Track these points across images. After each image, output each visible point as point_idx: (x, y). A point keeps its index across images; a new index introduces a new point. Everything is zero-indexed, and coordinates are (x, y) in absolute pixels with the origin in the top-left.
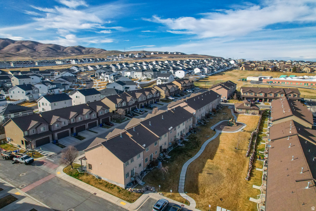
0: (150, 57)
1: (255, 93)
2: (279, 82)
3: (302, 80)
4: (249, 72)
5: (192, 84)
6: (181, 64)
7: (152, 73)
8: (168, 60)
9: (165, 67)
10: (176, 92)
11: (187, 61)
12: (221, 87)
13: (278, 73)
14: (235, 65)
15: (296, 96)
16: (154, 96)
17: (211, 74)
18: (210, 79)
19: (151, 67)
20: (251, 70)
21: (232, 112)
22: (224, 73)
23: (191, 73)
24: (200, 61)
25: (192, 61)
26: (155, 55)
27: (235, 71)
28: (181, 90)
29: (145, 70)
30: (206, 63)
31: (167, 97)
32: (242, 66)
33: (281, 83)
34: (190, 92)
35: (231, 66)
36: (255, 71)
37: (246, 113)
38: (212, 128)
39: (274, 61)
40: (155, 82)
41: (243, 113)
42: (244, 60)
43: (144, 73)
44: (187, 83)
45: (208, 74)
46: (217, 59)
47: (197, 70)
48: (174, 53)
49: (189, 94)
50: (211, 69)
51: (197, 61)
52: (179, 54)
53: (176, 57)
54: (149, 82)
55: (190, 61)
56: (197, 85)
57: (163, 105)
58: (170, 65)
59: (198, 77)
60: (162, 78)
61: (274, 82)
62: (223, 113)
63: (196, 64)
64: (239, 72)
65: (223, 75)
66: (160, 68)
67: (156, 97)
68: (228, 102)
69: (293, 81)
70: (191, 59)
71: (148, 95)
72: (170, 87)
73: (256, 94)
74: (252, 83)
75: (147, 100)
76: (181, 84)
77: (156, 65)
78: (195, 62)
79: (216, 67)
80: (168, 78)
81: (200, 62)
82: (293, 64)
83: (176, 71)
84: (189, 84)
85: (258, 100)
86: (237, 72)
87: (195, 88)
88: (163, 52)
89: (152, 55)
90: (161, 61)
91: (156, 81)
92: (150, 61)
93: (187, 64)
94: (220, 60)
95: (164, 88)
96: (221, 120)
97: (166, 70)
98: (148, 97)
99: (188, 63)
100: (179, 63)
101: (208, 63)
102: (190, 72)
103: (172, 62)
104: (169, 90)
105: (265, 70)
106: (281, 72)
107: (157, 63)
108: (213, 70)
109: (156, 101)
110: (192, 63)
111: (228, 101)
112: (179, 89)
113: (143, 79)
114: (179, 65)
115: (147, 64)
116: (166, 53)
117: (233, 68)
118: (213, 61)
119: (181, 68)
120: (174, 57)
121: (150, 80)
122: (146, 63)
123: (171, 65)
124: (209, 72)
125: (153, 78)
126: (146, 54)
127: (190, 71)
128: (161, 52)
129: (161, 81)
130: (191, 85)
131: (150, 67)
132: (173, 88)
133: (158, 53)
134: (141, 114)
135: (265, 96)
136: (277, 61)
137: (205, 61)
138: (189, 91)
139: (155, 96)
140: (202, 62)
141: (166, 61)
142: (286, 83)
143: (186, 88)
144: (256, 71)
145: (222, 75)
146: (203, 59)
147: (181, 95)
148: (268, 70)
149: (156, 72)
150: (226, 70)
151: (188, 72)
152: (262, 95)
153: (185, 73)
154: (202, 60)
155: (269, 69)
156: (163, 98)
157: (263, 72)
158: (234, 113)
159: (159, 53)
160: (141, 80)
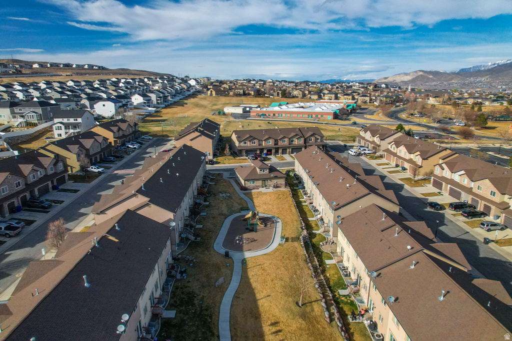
0: (33, 73)
1: (259, 140)
2: (274, 115)
3: (302, 110)
4: (223, 99)
5: (135, 128)
6: (103, 87)
7: (39, 110)
8: (75, 80)
9: (69, 93)
10: (104, 153)
11: (113, 82)
12: (199, 134)
13: (263, 99)
14: (197, 87)
15: (319, 141)
16: (50, 172)
17: (164, 106)
18: (163, 114)
19: (36, 94)
20: (225, 96)
21: (237, 188)
22: (185, 101)
23: (127, 105)
24: (137, 80)
25: (123, 81)
26: (43, 70)
27: (202, 98)
28: (113, 144)
29: (22, 100)
30: (149, 84)
31: (83, 168)
32: (211, 90)
33: (277, 115)
34: (135, 148)
35: (193, 89)
36: (231, 96)
37: (263, 187)
38: (219, 246)
39: (250, 81)
40: (49, 130)
41: (257, 187)
42: (209, 79)
43: (17, 110)
44: (124, 129)
45: (160, 106)
46: (165, 77)
47: (137, 99)
48: (84, 65)
49: (134, 151)
50: (161, 95)
51: (131, 81)
52: (94, 67)
53: (89, 74)
54: (32, 130)
55: (119, 81)
56: (144, 130)
57: (76, 191)
58: (79, 90)
59: (142, 112)
60: (65, 120)
61: (267, 115)
62: (221, 195)
63: (131, 89)
64: (208, 99)
65: (185, 105)
66: (58, 96)
67: (55, 174)
68: (217, 163)
69: (293, 112)
70: (119, 77)
71: (30, 173)
72: (88, 143)
73: (261, 142)
74: (235, 118)
75: (29, 187)
76: (112, 134)
77: (48, 91)
78: (129, 83)
79: (170, 91)
80: (80, 120)
81: (137, 83)
82: (276, 85)
83: (95, 104)
84: (129, 130)
85: (265, 152)
86: (205, 99)
87: (143, 137)
88: (61, 64)
89: (37, 68)
90: (59, 82)
91: (51, 127)
92: (31, 81)
93: (114, 88)
94: (171, 79)
95: (75, 148)
96: (226, 217)
97: (73, 101)
98: (31, 180)
99: (116, 84)
100: (98, 86)
101: (153, 85)
102: (124, 103)
103: (83, 83)
104: (87, 150)
105: (245, 94)
106: (267, 97)
107: (49, 86)
108: (165, 97)
109: (55, 183)
110: (123, 85)
111: (215, 160)
112: (110, 143)
113: (16, 124)
114: (97, 88)
115: (25, 89)
116: (68, 66)
117: (196, 92)
118: (160, 81)
119: (104, 96)
120: (85, 74)
121: (35, 125)
122: (22, 84)
123: (83, 91)
124: (159, 102)
125: (43, 121)
126: (21, 67)
127: (124, 101)
128: (55, 64)
129: (63, 127)
130: (135, 132)
131: (32, 94)
132: (97, 144)
133: (49, 66)
134: (10, 237)
135: (275, 145)
136: (254, 80)
137: (146, 80)
138: (132, 146)
139: (53, 172)
140: (141, 84)
141: (70, 82)
142: (284, 115)
143: (124, 139)
144: (233, 96)
145: (183, 106)
146: (142, 77)
147: (118, 157)
148: (249, 94)
149: (49, 108)
150: (186, 97)
151: (121, 104)
152: (271, 143)
153: (115, 105)
154: (140, 79)
155: (250, 92)
156: (74, 171)
157: (243, 98)
158: (241, 190)
159: (52, 65)
160: (10, 127)
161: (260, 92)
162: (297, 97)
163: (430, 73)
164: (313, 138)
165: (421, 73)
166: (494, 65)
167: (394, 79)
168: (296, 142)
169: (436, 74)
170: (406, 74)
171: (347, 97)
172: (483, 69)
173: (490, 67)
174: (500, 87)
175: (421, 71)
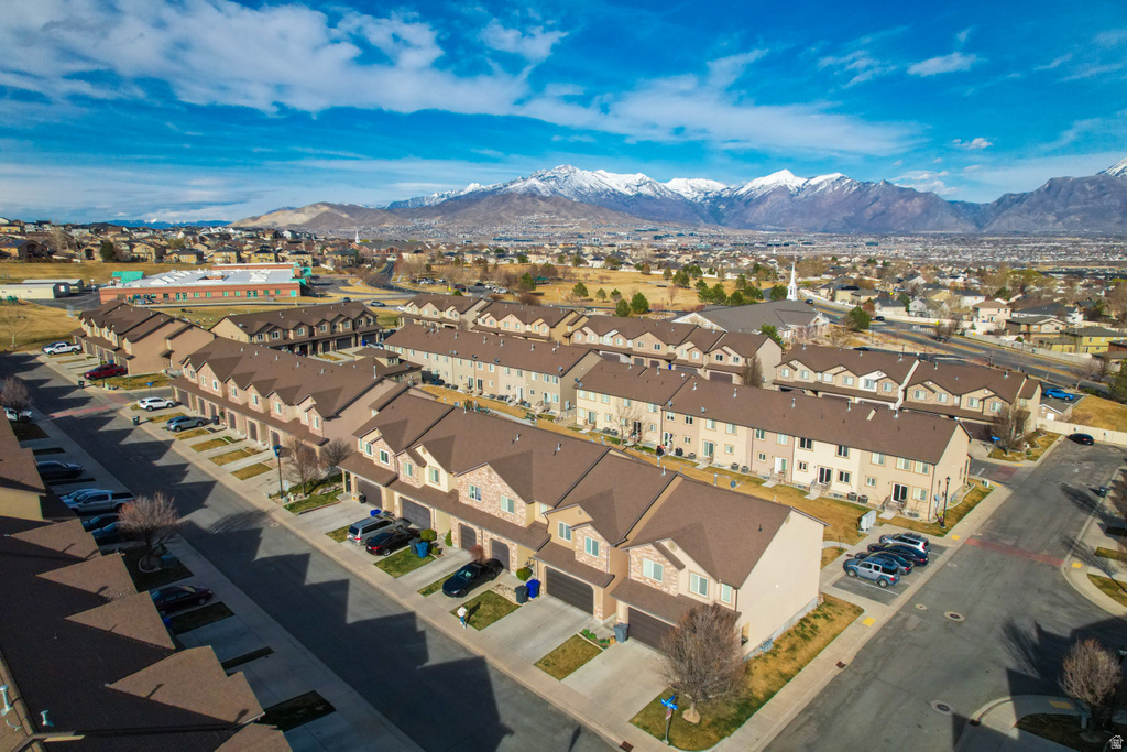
1: (283, 330)
2: (166, 296)
13: (56, 266)
15: (372, 324)
73: (286, 333)
85: (297, 350)
135: (310, 336)
148: (3, 255)
152: (304, 333)
155: (6, 250)
161: (37, 250)
162: (144, 260)
163: (342, 208)
164: (363, 320)
165: (326, 209)
166: (442, 197)
167: (274, 220)
168: (341, 328)
169: (352, 210)
170: (298, 211)
171: (265, 255)
172: (427, 203)
173: (438, 202)
174: (461, 236)
175: (324, 204)
